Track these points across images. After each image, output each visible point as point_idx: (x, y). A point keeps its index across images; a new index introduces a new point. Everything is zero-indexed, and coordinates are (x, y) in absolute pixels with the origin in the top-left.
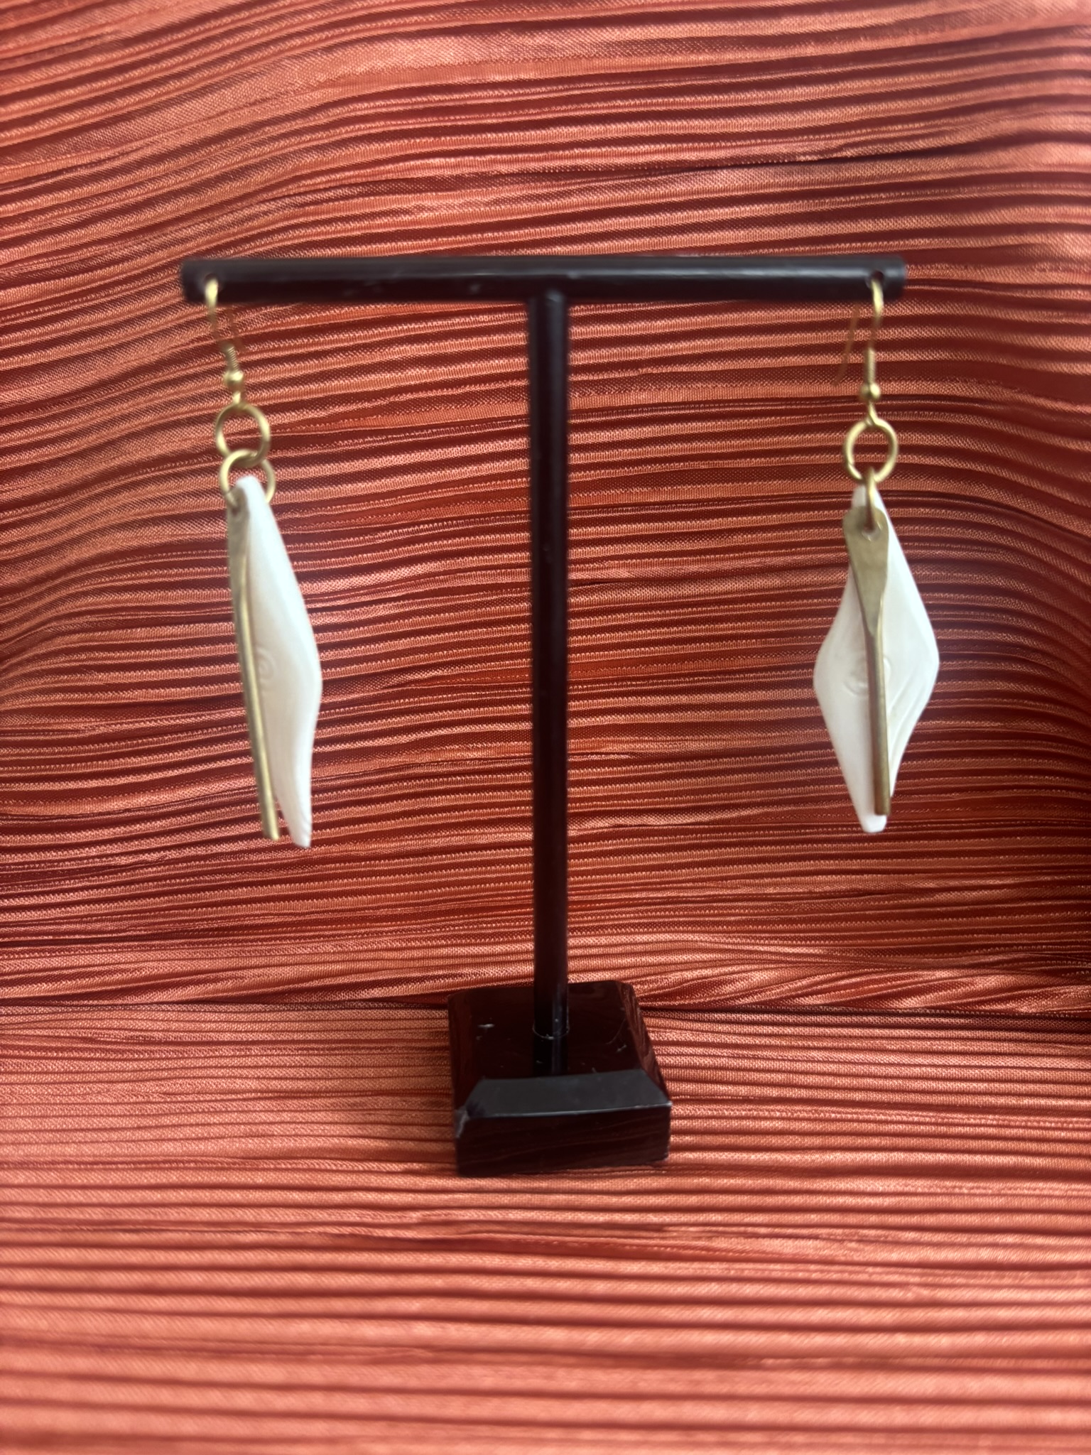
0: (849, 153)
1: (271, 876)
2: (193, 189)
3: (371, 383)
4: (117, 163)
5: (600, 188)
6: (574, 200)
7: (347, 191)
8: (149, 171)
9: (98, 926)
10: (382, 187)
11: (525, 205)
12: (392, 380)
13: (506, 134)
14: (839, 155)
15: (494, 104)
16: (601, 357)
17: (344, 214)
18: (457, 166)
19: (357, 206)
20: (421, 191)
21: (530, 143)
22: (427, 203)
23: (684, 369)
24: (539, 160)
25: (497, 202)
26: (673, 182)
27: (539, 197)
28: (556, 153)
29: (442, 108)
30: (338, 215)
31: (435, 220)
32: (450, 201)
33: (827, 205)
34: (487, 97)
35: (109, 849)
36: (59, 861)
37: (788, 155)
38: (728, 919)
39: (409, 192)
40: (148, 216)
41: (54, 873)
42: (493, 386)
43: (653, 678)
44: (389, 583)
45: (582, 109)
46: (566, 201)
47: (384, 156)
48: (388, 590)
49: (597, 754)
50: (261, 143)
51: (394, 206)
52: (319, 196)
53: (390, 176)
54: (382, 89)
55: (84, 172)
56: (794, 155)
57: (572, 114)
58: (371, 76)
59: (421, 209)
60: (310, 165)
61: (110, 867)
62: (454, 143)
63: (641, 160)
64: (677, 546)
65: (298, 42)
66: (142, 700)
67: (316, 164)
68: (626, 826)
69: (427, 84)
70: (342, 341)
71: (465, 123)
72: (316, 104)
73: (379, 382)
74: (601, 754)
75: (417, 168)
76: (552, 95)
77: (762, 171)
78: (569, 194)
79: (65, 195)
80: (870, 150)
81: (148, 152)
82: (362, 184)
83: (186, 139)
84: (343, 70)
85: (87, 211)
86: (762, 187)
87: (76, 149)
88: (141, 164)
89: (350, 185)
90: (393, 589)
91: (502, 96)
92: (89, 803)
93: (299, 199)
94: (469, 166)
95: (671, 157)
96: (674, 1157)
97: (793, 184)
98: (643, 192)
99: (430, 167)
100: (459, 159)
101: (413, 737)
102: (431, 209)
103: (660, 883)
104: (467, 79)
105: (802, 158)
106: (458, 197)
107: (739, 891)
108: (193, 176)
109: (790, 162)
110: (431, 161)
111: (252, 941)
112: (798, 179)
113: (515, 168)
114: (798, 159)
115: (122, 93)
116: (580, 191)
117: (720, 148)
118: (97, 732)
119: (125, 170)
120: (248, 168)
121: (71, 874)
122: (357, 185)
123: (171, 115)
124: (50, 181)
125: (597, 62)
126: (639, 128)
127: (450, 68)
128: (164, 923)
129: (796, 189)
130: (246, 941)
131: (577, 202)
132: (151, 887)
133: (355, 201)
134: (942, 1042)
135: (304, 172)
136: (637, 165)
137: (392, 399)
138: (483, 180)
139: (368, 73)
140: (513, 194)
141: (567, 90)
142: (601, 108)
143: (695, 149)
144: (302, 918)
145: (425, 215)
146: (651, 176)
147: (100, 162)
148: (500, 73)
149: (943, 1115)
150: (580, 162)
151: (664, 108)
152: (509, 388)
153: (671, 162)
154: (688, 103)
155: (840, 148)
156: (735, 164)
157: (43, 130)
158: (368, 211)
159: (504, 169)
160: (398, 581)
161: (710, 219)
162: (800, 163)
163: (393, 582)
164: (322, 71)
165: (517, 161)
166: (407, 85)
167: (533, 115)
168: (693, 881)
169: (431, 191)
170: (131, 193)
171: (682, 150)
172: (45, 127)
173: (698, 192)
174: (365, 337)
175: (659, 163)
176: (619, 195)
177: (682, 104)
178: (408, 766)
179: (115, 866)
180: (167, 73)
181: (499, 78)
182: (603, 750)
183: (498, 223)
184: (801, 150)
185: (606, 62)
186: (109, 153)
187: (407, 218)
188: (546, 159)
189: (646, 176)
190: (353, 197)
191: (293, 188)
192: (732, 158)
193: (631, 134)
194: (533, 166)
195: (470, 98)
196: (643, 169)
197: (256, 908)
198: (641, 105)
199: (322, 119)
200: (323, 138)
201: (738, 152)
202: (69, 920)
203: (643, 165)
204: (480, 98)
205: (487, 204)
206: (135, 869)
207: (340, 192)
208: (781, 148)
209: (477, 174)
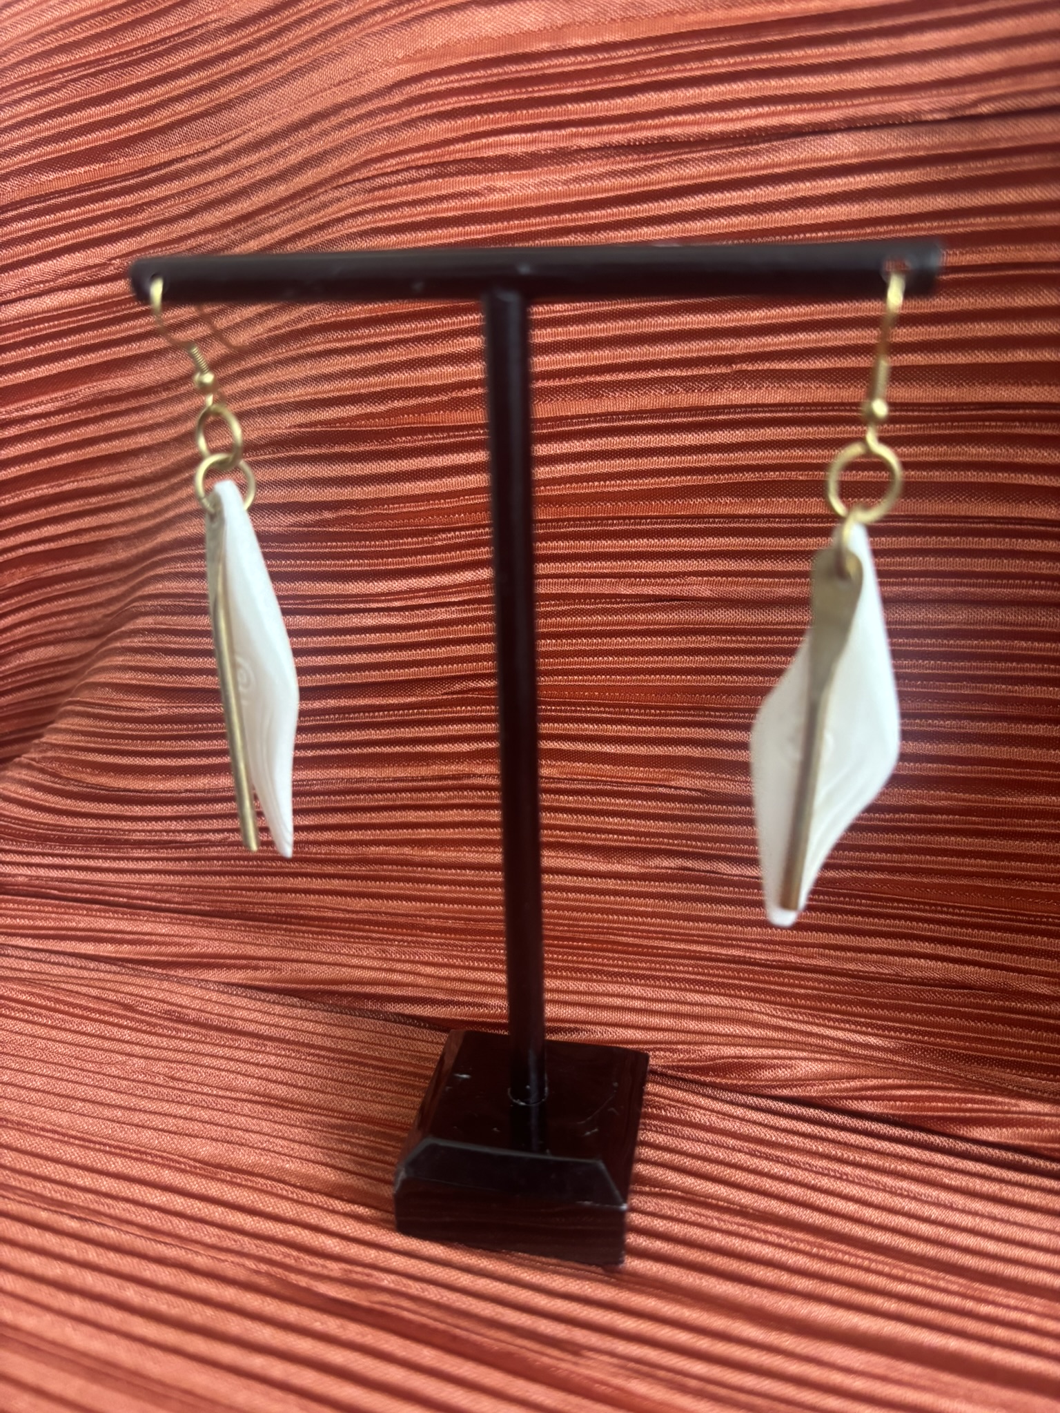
0: (985, 109)
1: (330, 869)
2: (282, 176)
3: (432, 377)
4: (218, 152)
5: (693, 160)
6: (664, 174)
7: (414, 174)
8: (245, 161)
9: (167, 895)
10: (452, 168)
11: (607, 183)
12: (454, 375)
13: (588, 104)
14: (973, 111)
15: (576, 72)
16: (690, 351)
17: (410, 198)
18: (533, 142)
19: (424, 189)
20: (492, 171)
21: (615, 113)
22: (499, 184)
23: (783, 366)
24: (625, 131)
25: (576, 180)
26: (777, 150)
27: (624, 173)
28: (643, 123)
29: (517, 79)
30: (404, 199)
31: (507, 202)
32: (525, 181)
33: (959, 171)
34: (568, 64)
35: (174, 825)
36: (129, 831)
37: (912, 114)
38: (797, 990)
39: (480, 172)
40: (244, 206)
41: (127, 842)
42: (568, 382)
43: (734, 710)
44: (450, 587)
45: (674, 71)
46: (654, 176)
47: (454, 135)
48: (450, 593)
49: (665, 786)
50: (340, 126)
51: (463, 188)
52: (386, 180)
53: (458, 156)
54: (454, 62)
55: (191, 162)
56: (919, 112)
57: (661, 78)
58: (446, 50)
59: (491, 190)
60: (382, 148)
61: (176, 842)
62: (532, 117)
63: (739, 126)
64: (767, 566)
65: (379, 17)
66: (200, 686)
67: (388, 146)
68: (693, 870)
69: (502, 54)
70: (402, 332)
71: (542, 94)
72: (390, 82)
73: (440, 376)
74: (671, 787)
75: (489, 146)
76: (639, 58)
77: (884, 134)
78: (659, 167)
79: (175, 186)
80: (1009, 104)
81: (244, 140)
82: (431, 166)
83: (276, 125)
84: (421, 44)
85: (194, 201)
86: (883, 152)
87: (186, 139)
88: (239, 152)
89: (418, 168)
90: (455, 592)
91: (586, 62)
92: (153, 780)
93: (368, 185)
94: (548, 141)
95: (774, 121)
96: (633, 1264)
97: (918, 148)
98: (743, 163)
99: (502, 145)
100: (535, 135)
101: (474, 746)
102: (503, 190)
103: (728, 939)
104: (545, 46)
105: (930, 117)
106: (533, 176)
107: (814, 962)
108: (282, 164)
109: (913, 122)
110: (505, 138)
111: (304, 932)
112: (925, 142)
113: (596, 142)
114: (924, 118)
115: (224, 81)
116: (670, 164)
117: (833, 108)
118: (159, 713)
119: (225, 159)
120: (325, 153)
121: (140, 844)
122: (423, 167)
123: (265, 101)
124: (163, 172)
125: (691, 18)
126: (739, 89)
127: (529, 35)
128: (226, 902)
129: (922, 153)
130: (299, 931)
131: (666, 177)
132: (217, 865)
133: (422, 184)
134: (1016, 1189)
135: (374, 155)
136: (734, 133)
137: (454, 395)
138: (563, 156)
139: (445, 46)
140: (596, 171)
141: (657, 51)
142: (695, 69)
143: (802, 111)
144: (354, 916)
145: (496, 196)
146: (752, 144)
147: (205, 151)
148: (584, 37)
149: (977, 1285)
150: (669, 132)
151: (767, 65)
152: (586, 384)
153: (773, 127)
154: (797, 58)
155: (975, 103)
156: (850, 126)
157: (157, 121)
158: (434, 194)
159: (584, 143)
160: (460, 585)
161: (818, 192)
162: (926, 123)
163: (455, 586)
164: (400, 46)
165: (599, 133)
166: (482, 57)
167: (621, 81)
168: (764, 942)
169: (504, 170)
170: (232, 181)
171: (788, 113)
172: (162, 117)
173: (805, 161)
174: (427, 328)
175: (759, 129)
176: (714, 167)
177: (790, 59)
178: (468, 776)
179: (181, 842)
180: (263, 58)
181: (580, 42)
182: (673, 783)
183: (577, 203)
184: (927, 107)
185: (702, 16)
186: (213, 142)
187: (476, 201)
188: (632, 130)
189: (746, 144)
190: (420, 180)
191: (365, 173)
192: (845, 120)
193: (728, 97)
194: (617, 138)
195: (550, 67)
196: (741, 137)
197: (312, 900)
198: (742, 63)
199: (397, 98)
200: (394, 119)
201: (851, 112)
202: (141, 886)
203: (741, 132)
204: (562, 65)
205: (566, 183)
206: (200, 846)
207: (406, 175)
208: (903, 105)
209: (555, 149)
